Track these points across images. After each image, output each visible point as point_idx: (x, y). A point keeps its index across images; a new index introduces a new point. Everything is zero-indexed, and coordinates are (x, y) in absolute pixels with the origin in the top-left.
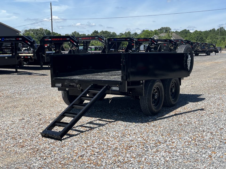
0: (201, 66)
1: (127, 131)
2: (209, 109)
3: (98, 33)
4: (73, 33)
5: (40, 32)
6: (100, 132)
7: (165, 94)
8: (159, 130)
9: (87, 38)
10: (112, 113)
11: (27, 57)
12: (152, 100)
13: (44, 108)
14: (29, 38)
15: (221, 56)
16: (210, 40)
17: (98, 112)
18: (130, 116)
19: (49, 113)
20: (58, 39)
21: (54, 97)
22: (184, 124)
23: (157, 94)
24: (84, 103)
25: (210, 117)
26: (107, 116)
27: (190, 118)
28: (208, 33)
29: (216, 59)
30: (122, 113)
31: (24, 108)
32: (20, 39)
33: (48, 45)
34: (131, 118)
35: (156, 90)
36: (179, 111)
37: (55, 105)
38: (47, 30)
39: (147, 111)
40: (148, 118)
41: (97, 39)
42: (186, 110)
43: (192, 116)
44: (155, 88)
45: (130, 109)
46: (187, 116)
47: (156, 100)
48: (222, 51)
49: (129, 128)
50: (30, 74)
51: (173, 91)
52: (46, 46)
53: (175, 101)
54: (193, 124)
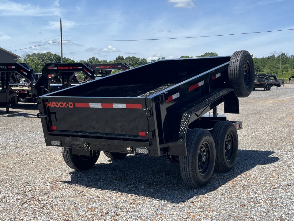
0: (261, 106)
1: (159, 217)
2: (283, 176)
3: (123, 59)
4: (90, 59)
5: (47, 57)
6: (117, 218)
7: (217, 153)
8: (210, 217)
9: (107, 67)
10: (136, 183)
11: (23, 92)
12: (199, 163)
13: (36, 172)
14: (26, 66)
15: (285, 91)
16: (269, 70)
17: (116, 180)
18: (164, 187)
19: (41, 181)
20: (66, 68)
21: (53, 152)
22: (249, 204)
23: (205, 153)
24: (96, 164)
25: (287, 191)
26: (129, 188)
27: (256, 193)
28: (266, 60)
29: (279, 96)
30: (152, 182)
31: (5, 172)
32: (13, 67)
33: (53, 76)
34: (167, 193)
35: (204, 148)
36: (238, 179)
37: (53, 167)
38: (56, 54)
39: (190, 181)
40: (193, 193)
41: (119, 68)
42: (248, 177)
43: (259, 188)
44: (202, 146)
45: (164, 174)
46: (252, 188)
47: (204, 162)
48: (285, 85)
49: (162, 211)
50: (26, 115)
51: (229, 148)
52: (50, 77)
53: (231, 162)
54: (262, 205)
